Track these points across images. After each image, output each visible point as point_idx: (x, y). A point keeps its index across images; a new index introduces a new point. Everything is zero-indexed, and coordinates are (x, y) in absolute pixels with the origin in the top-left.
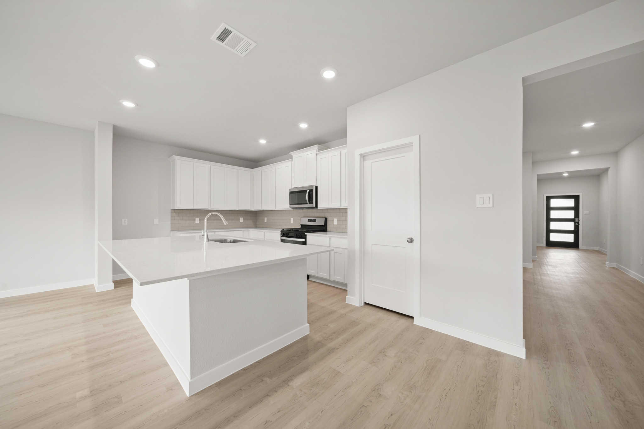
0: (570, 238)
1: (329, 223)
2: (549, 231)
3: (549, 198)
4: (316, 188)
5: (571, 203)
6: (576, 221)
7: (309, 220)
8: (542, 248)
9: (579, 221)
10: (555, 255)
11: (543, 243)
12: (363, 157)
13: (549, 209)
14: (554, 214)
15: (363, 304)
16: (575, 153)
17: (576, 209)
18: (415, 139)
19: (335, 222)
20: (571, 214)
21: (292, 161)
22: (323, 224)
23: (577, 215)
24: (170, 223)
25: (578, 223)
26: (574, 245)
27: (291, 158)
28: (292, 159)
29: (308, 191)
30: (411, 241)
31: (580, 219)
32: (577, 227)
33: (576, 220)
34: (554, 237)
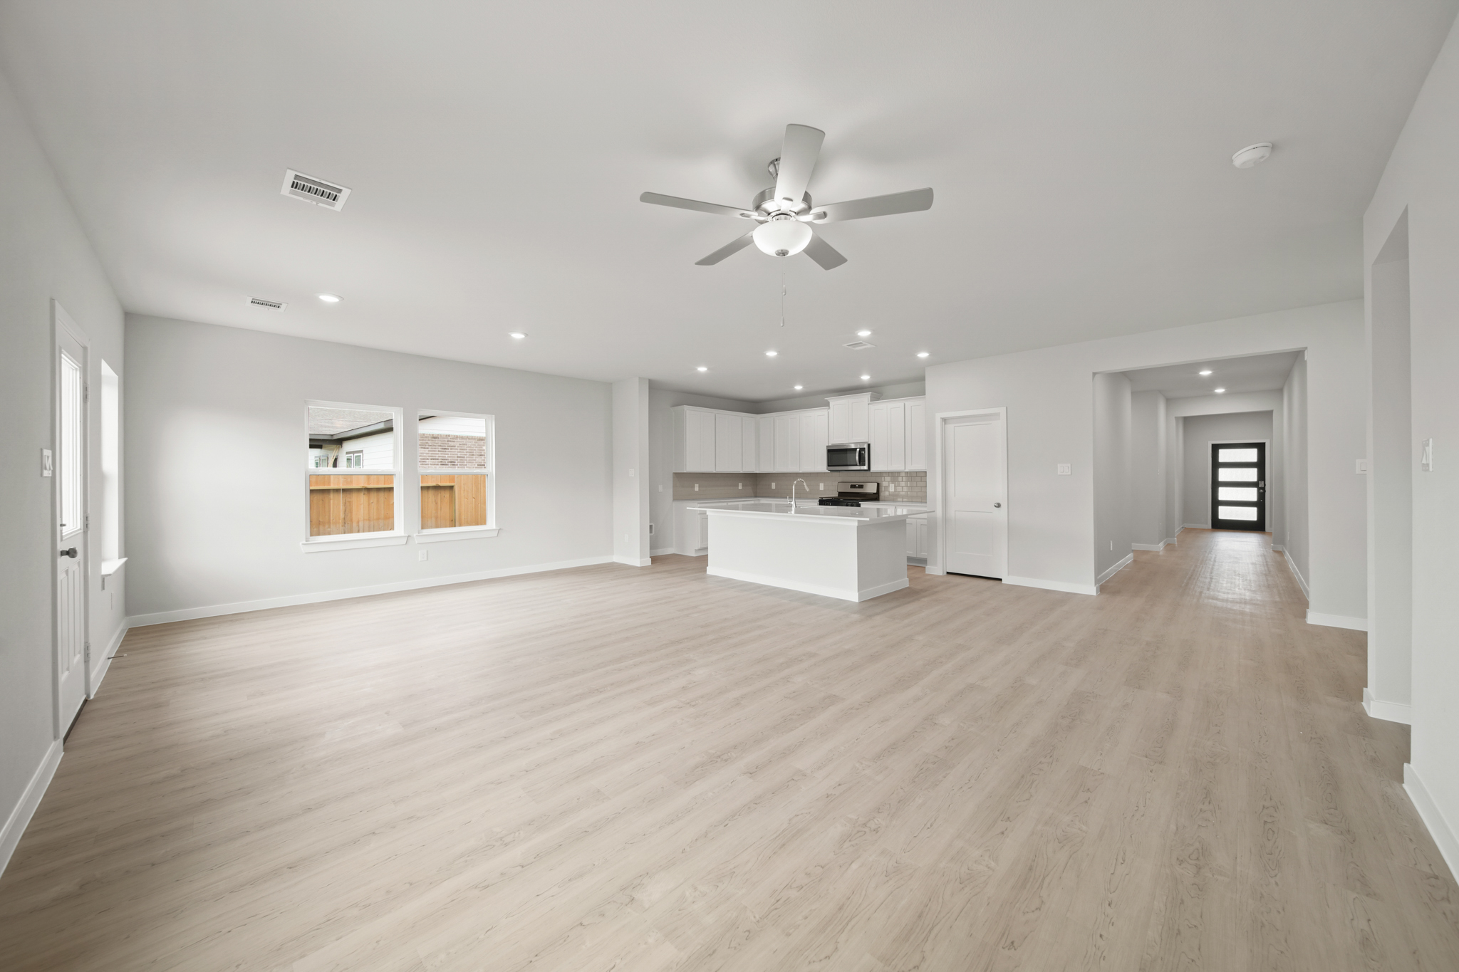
0: (1251, 514)
1: (882, 489)
2: (1216, 503)
3: (1216, 448)
4: (869, 445)
5: (1251, 455)
6: (1260, 486)
7: (853, 486)
8: (1203, 530)
9: (1265, 485)
10: (1227, 542)
11: (1207, 523)
12: (945, 420)
13: (1216, 465)
14: (1224, 475)
15: (945, 573)
16: (1220, 391)
17: (1260, 465)
18: (1002, 411)
19: (892, 488)
20: (1252, 475)
21: (829, 408)
22: (875, 492)
23: (1262, 475)
24: (672, 490)
25: (1264, 489)
26: (1257, 527)
27: (827, 404)
28: (829, 406)
29: (858, 450)
30: (999, 506)
31: (1266, 483)
32: (1262, 495)
33: (1260, 484)
34: (1225, 513)
